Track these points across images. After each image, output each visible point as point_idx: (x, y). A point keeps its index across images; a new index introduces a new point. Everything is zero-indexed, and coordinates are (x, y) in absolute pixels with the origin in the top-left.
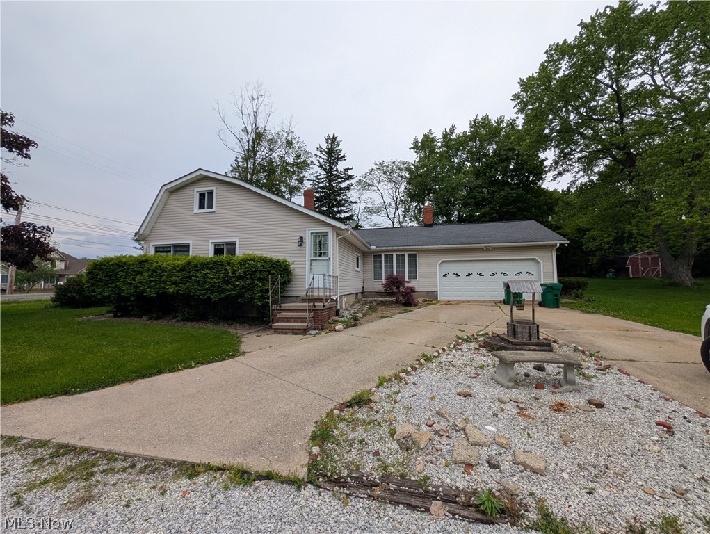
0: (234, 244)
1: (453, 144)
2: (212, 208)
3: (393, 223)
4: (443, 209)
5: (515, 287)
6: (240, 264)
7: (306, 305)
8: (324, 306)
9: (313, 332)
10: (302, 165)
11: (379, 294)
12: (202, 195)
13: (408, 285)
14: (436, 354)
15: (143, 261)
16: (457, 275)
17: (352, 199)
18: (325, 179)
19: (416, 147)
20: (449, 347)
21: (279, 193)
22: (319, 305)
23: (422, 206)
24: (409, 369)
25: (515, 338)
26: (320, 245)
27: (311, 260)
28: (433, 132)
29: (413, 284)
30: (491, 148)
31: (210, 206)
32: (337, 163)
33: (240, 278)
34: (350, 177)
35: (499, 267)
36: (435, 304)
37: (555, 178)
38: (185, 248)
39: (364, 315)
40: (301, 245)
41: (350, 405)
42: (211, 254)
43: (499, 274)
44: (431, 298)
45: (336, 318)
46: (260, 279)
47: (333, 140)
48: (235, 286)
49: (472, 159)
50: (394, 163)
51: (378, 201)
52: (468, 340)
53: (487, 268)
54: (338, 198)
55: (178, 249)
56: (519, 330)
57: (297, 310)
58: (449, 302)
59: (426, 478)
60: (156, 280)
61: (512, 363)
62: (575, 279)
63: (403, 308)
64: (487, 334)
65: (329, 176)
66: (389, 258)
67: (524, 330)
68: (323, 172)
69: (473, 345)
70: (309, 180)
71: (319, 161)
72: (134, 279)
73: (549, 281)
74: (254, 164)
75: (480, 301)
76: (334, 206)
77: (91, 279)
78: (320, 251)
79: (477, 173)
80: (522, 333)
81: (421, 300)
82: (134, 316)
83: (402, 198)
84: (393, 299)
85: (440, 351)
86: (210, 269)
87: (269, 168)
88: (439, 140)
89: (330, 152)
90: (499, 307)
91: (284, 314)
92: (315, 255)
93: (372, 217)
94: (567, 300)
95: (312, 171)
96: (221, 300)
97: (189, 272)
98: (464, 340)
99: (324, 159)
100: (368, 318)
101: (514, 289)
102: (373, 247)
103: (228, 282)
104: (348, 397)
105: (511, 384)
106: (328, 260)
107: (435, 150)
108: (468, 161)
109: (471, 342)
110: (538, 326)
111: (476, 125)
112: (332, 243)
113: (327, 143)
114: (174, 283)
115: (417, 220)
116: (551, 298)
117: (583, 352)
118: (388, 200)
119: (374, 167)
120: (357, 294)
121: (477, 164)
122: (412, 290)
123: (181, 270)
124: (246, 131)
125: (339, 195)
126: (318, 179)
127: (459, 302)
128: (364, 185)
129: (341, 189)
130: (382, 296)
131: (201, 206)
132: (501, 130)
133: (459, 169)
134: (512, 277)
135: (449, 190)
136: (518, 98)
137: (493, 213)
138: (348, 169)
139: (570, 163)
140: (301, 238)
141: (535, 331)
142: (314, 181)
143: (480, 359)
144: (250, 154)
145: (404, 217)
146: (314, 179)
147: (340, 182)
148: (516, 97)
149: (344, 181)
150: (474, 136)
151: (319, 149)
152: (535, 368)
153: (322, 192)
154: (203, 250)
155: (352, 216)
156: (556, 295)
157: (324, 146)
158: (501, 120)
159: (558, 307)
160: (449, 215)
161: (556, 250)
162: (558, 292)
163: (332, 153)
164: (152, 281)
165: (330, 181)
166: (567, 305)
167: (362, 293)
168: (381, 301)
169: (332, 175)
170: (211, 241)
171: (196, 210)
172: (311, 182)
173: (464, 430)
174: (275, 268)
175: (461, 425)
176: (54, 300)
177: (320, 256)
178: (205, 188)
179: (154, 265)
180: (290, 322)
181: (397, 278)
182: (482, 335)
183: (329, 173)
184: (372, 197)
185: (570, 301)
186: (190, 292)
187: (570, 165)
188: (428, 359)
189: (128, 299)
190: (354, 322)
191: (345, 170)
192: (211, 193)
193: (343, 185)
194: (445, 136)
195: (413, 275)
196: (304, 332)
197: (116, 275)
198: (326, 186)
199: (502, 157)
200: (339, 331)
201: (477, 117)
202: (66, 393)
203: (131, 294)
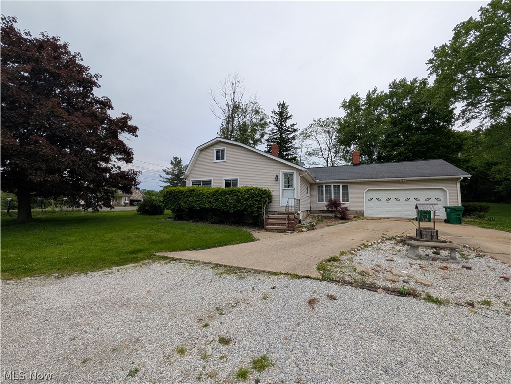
0: (236, 180)
1: (374, 101)
2: (224, 159)
3: (327, 162)
4: (366, 150)
5: (422, 207)
6: (245, 192)
7: (286, 216)
8: (295, 217)
9: (290, 232)
10: (264, 125)
11: (323, 212)
12: (218, 152)
13: (343, 206)
14: (370, 244)
15: (192, 190)
16: (379, 200)
17: (296, 146)
18: (278, 133)
19: (344, 106)
20: (378, 242)
21: (247, 143)
22: (292, 217)
23: (349, 149)
24: (356, 250)
25: (422, 238)
26: (288, 181)
27: (283, 190)
28: (359, 94)
29: (347, 205)
30: (406, 103)
31: (223, 159)
32: (286, 122)
33: (246, 200)
34: (295, 131)
35: (413, 195)
36: (363, 220)
37: (463, 124)
38: (209, 182)
39: (316, 224)
40: (277, 181)
41: (330, 261)
42: (223, 186)
43: (412, 200)
44: (360, 215)
45: (300, 225)
46: (257, 201)
47: (283, 106)
48: (243, 204)
49: (390, 112)
50: (328, 119)
51: (315, 146)
52: (390, 239)
53: (403, 196)
54: (287, 146)
55: (204, 183)
56: (424, 233)
57: (278, 219)
58: (373, 219)
59: (375, 284)
60: (200, 201)
61: (418, 247)
62: (478, 204)
63: (341, 221)
64: (403, 237)
65: (280, 130)
66: (328, 188)
67: (428, 234)
68: (276, 128)
69: (393, 242)
70: (267, 134)
71: (273, 121)
72: (187, 200)
73: (454, 205)
74: (233, 126)
75: (398, 219)
76: (283, 151)
77: (165, 200)
78: (289, 184)
79: (394, 122)
80: (426, 235)
81: (352, 217)
82: (185, 220)
83: (334, 143)
84: (333, 215)
85: (373, 243)
86: (229, 195)
87: (243, 128)
88: (363, 100)
89: (281, 114)
90: (413, 223)
91: (270, 221)
92: (285, 186)
93: (311, 158)
94: (470, 220)
95: (270, 129)
96: (234, 212)
97: (218, 197)
98: (387, 239)
99: (277, 119)
100: (319, 226)
101: (421, 208)
102: (318, 181)
103: (238, 202)
104: (328, 258)
105: (417, 258)
106: (294, 190)
107: (359, 107)
108: (386, 114)
109: (391, 240)
110: (437, 232)
111: (394, 86)
112: (296, 179)
113: (279, 108)
114: (210, 202)
115: (345, 159)
116: (454, 217)
117: (470, 248)
118: (324, 146)
119: (313, 123)
120: (307, 211)
121: (394, 115)
122: (346, 209)
123: (213, 195)
124: (228, 105)
125: (286, 144)
126: (273, 133)
127: (381, 219)
128: (306, 136)
129: (289, 139)
130: (324, 214)
131: (218, 158)
132: (415, 89)
133: (379, 119)
134: (422, 201)
135: (372, 138)
136: (431, 63)
137: (408, 153)
138: (294, 125)
139: (478, 111)
140: (277, 176)
141: (436, 234)
142: (270, 134)
143: (398, 248)
144: (230, 119)
145: (335, 157)
146: (270, 133)
147: (288, 135)
148: (431, 61)
149: (291, 134)
150: (392, 95)
151: (274, 112)
152: (433, 253)
153: (275, 142)
154: (218, 184)
155: (296, 157)
156: (459, 215)
157: (277, 110)
158: (415, 81)
159: (461, 224)
160: (370, 155)
161: (461, 182)
162: (461, 213)
163: (282, 114)
164: (197, 201)
165: (281, 134)
166: (469, 223)
167: (310, 211)
168: (324, 217)
169: (282, 130)
170: (224, 178)
171: (215, 161)
172: (268, 136)
173: (391, 272)
174: (264, 195)
175: (389, 270)
176: (138, 211)
177: (288, 187)
178: (219, 148)
179: (199, 192)
180: (275, 226)
181: (335, 201)
182: (399, 237)
183: (280, 129)
184: (312, 144)
185: (472, 220)
186: (218, 207)
187: (478, 113)
188: (366, 246)
189: (183, 211)
190: (312, 228)
191: (291, 126)
192: (223, 151)
193: (290, 136)
194: (369, 96)
195: (346, 199)
196: (284, 231)
197: (178, 198)
198: (278, 138)
199: (415, 110)
200: (304, 232)
201: (395, 80)
202: (195, 250)
203: (186, 208)
